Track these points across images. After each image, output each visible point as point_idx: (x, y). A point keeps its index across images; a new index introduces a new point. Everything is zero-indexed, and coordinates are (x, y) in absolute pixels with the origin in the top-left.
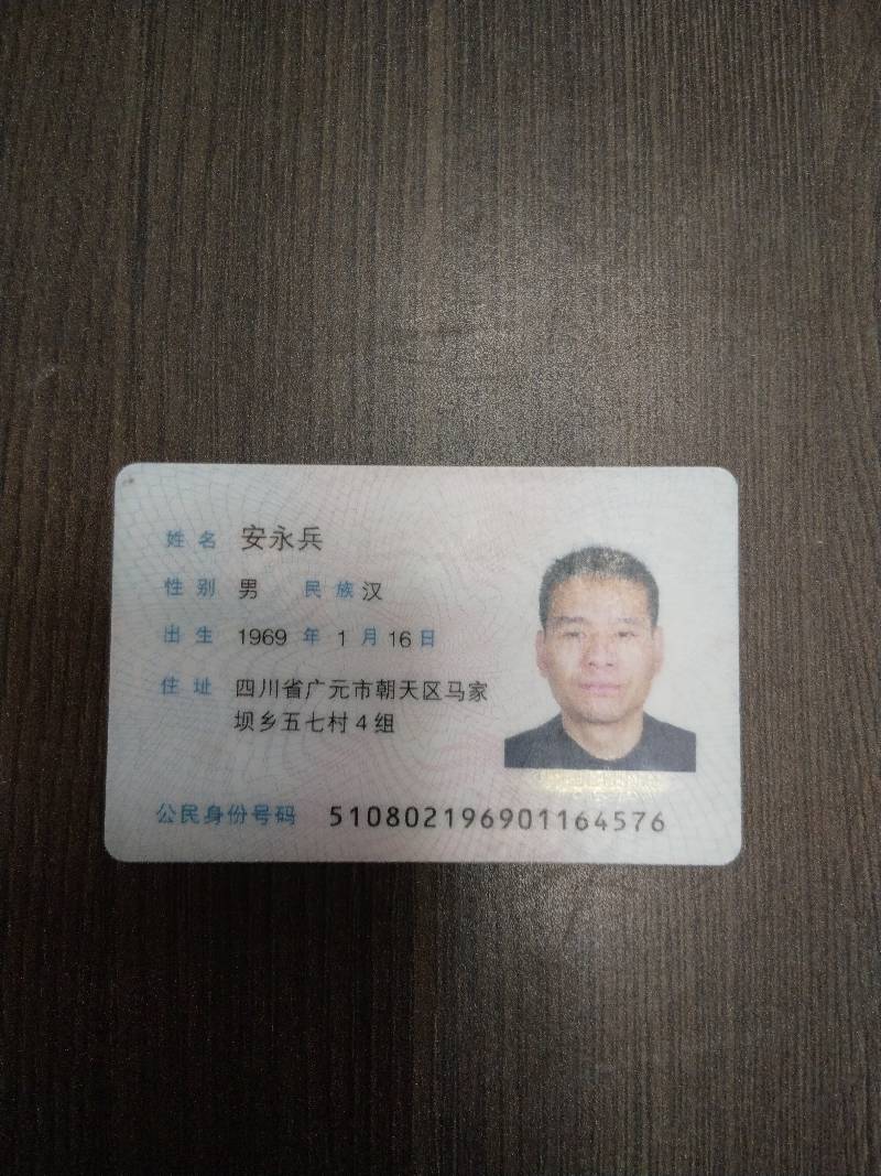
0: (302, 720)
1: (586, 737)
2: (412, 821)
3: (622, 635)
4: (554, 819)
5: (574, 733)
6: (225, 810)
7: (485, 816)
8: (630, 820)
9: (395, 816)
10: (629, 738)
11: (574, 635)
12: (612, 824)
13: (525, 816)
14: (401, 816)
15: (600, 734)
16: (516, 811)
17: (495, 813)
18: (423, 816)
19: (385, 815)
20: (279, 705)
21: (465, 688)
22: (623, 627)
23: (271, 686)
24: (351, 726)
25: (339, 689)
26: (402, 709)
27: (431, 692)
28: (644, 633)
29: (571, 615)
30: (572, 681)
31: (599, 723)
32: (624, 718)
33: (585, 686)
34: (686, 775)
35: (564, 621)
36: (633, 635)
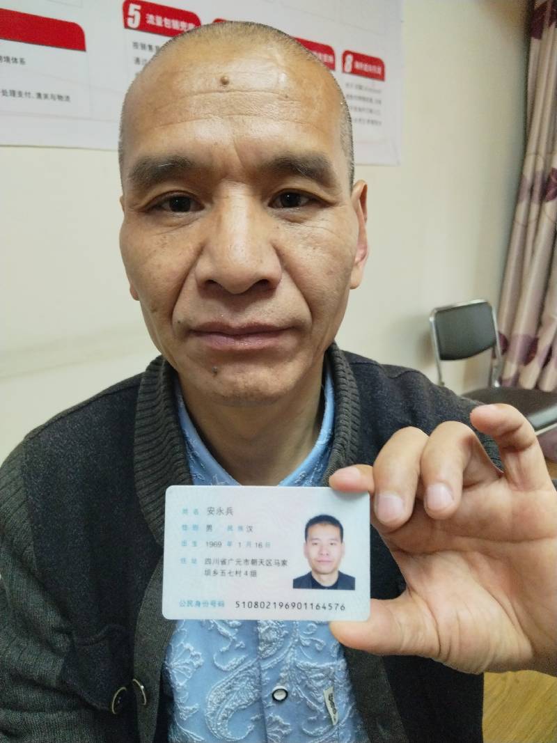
0: (227, 572)
1: (320, 578)
2: (262, 606)
3: (332, 544)
4: (309, 606)
5: (316, 577)
6: (201, 602)
7: (287, 605)
8: (334, 606)
9: (257, 604)
10: (333, 579)
11: (316, 544)
12: (328, 607)
13: (299, 605)
14: (259, 604)
15: (324, 577)
16: (296, 603)
17: (289, 604)
18: (266, 604)
19: (254, 604)
20: (219, 567)
21: (280, 562)
22: (333, 542)
23: (217, 561)
24: (242, 574)
25: (238, 562)
26: (259, 569)
27: (269, 563)
28: (339, 543)
29: (315, 537)
30: (315, 559)
31: (324, 574)
32: (332, 572)
33: (319, 561)
34: (352, 591)
35: (312, 539)
36: (335, 544)
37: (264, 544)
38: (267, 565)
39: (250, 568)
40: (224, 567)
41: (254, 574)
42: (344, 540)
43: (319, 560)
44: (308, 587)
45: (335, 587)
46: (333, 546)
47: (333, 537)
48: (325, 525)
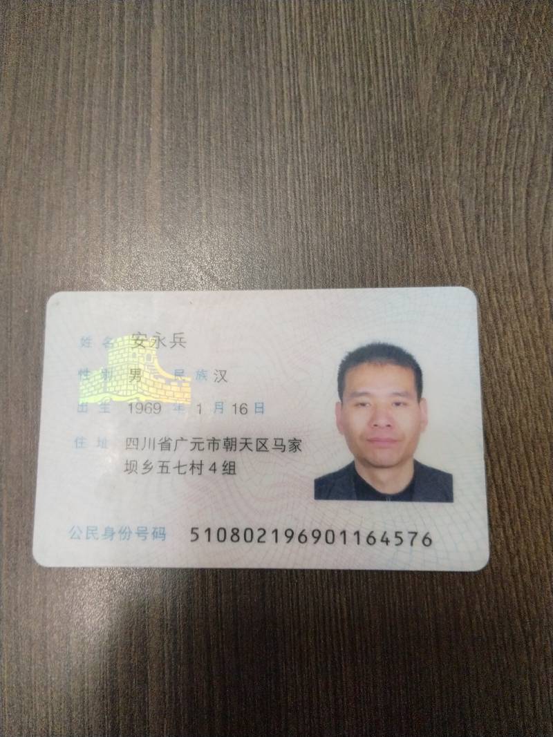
0: (171, 465)
1: (374, 478)
2: (248, 538)
3: (398, 404)
4: (350, 536)
5: (365, 474)
7: (301, 535)
8: (407, 538)
9: (236, 534)
10: (403, 479)
11: (363, 405)
12: (393, 540)
13: (330, 534)
14: (241, 534)
15: (383, 475)
16: (323, 531)
17: (308, 533)
18: (257, 534)
19: (229, 534)
20: (156, 456)
21: (286, 443)
22: (400, 399)
24: (206, 470)
25: (197, 444)
26: (241, 458)
27: (262, 445)
28: (413, 403)
29: (361, 390)
30: (361, 437)
31: (382, 467)
32: (401, 463)
33: (371, 441)
34: (447, 505)
35: (355, 394)
36: (405, 404)
37: (251, 408)
38: (258, 450)
39: (221, 456)
40: (166, 456)
41: (230, 468)
42: (424, 395)
43: (370, 437)
44: (348, 496)
45: (408, 495)
46: (400, 410)
47: (400, 390)
48: (383, 365)
